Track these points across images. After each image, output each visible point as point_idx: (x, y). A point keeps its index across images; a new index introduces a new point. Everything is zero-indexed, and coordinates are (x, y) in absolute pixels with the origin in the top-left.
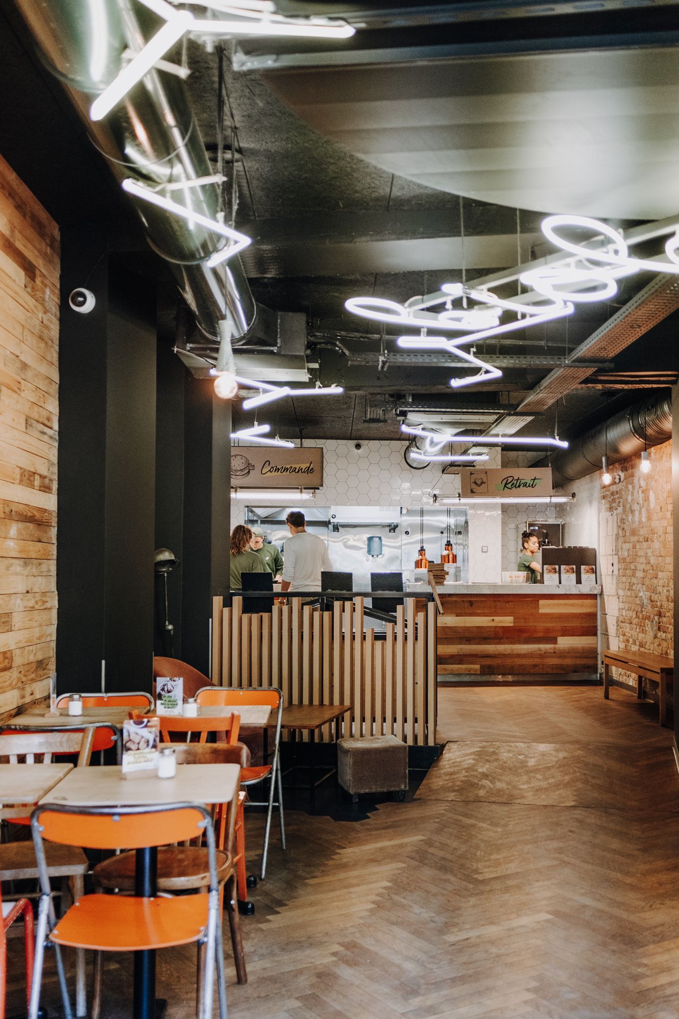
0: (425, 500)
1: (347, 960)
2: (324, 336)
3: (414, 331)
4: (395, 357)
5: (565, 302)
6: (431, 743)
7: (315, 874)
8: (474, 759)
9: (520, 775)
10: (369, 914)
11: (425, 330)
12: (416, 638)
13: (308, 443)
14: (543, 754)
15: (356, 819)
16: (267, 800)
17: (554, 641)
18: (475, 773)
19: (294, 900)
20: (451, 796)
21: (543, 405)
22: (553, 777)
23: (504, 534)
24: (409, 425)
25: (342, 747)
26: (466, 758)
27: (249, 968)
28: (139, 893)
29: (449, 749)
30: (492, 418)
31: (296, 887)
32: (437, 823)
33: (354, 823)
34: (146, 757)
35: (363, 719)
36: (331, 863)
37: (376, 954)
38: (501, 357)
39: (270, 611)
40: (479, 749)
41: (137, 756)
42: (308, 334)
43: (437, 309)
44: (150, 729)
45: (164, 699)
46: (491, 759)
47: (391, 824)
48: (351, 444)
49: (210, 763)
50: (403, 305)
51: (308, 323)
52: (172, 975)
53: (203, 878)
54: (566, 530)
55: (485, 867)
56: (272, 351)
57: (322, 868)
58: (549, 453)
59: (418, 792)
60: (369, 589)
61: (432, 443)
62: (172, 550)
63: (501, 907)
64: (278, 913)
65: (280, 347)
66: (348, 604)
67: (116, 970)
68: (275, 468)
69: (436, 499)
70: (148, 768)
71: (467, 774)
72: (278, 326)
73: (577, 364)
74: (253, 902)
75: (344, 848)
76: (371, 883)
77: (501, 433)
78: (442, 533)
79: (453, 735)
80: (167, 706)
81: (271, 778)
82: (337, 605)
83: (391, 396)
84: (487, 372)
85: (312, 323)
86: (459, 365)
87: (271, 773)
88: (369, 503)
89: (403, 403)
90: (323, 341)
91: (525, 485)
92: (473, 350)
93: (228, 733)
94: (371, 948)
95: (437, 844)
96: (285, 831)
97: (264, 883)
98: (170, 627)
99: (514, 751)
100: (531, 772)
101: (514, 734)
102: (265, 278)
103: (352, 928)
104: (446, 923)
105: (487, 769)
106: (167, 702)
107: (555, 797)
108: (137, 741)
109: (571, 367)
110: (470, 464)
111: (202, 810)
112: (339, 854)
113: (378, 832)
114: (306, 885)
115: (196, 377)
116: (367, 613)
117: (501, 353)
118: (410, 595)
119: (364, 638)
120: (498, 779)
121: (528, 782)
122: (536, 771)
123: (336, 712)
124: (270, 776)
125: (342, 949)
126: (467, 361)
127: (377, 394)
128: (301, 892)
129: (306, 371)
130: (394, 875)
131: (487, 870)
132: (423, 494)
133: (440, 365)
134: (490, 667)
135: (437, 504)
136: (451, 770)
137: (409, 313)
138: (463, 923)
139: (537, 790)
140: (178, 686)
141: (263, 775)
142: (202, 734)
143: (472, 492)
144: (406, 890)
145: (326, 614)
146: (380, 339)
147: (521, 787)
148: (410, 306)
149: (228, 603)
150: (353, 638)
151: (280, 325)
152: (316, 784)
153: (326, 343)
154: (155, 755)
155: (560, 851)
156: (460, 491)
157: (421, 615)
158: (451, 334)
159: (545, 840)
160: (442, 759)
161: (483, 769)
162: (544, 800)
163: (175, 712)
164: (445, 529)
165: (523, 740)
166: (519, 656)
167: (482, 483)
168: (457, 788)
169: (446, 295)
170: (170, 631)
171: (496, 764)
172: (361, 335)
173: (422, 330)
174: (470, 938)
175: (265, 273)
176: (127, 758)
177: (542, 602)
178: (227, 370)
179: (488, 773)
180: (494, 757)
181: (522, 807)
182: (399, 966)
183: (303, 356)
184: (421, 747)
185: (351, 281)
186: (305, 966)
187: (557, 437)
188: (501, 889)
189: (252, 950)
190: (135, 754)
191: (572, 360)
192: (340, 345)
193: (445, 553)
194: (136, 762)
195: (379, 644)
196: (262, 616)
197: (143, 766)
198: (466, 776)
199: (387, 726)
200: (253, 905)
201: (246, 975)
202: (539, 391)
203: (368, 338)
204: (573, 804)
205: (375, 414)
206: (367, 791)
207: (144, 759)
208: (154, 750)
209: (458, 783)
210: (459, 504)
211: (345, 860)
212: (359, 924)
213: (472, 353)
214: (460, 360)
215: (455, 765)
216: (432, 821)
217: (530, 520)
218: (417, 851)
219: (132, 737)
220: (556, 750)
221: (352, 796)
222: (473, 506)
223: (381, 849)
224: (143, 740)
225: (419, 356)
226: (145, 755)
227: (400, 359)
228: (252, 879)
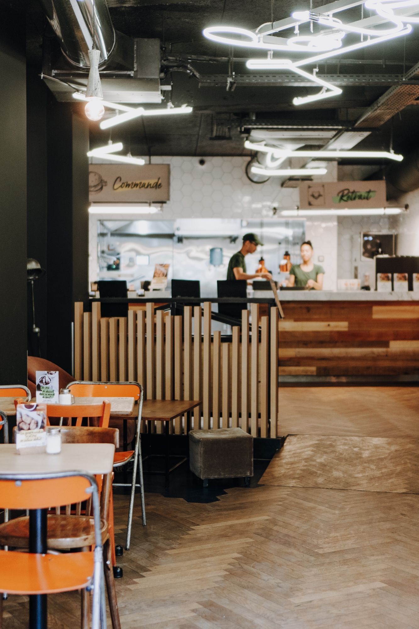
0: (264, 212)
1: (206, 616)
2: (176, 60)
3: (262, 54)
4: (242, 78)
5: (405, 24)
6: (273, 436)
7: (173, 546)
8: (312, 451)
9: (355, 465)
10: (223, 579)
11: (272, 52)
12: (259, 340)
13: (156, 160)
14: (377, 447)
15: (207, 501)
16: (131, 482)
17: (386, 345)
18: (314, 463)
19: (156, 567)
20: (292, 483)
21: (380, 121)
22: (386, 467)
23: (339, 244)
24: (252, 142)
25: (193, 438)
26: (306, 450)
27: (122, 620)
28: (32, 550)
29: (290, 442)
30: (331, 134)
31: (157, 556)
32: (280, 505)
33: (206, 504)
34: (35, 436)
35: (211, 415)
36: (186, 537)
37: (231, 611)
38: (341, 75)
39: (125, 315)
40: (317, 442)
41: (28, 435)
42: (162, 58)
43: (285, 34)
44: (38, 412)
45: (43, 390)
46: (328, 451)
47: (238, 505)
48: (196, 160)
49: (87, 442)
50: (254, 32)
51: (161, 48)
52: (57, 624)
53: (85, 539)
54: (399, 240)
55: (324, 543)
56: (129, 75)
57: (178, 541)
58: (383, 167)
59: (261, 479)
60: (216, 296)
61: (273, 159)
62: (38, 260)
63: (340, 576)
64: (143, 577)
65: (137, 71)
66: (197, 309)
67: (10, 618)
68: (126, 184)
69: (276, 212)
70: (38, 445)
71: (306, 464)
72: (135, 52)
73: (413, 81)
74: (121, 567)
75: (198, 525)
76: (223, 554)
77: (339, 148)
78: (280, 243)
79: (293, 429)
80: (45, 396)
81: (133, 462)
82: (187, 309)
83: (236, 114)
84: (328, 90)
85: (165, 48)
86: (302, 84)
87: (133, 457)
88: (213, 215)
89: (248, 121)
90: (175, 64)
91: (360, 197)
92: (316, 70)
93: (100, 419)
94: (227, 607)
95: (281, 523)
96: (146, 509)
97: (129, 552)
98: (37, 330)
99: (349, 444)
100: (365, 463)
101: (350, 429)
102: (123, 7)
103: (209, 590)
104: (291, 588)
105: (324, 460)
106: (45, 393)
107: (387, 485)
108: (28, 422)
109: (408, 84)
110: (308, 178)
111: (89, 478)
112: (193, 529)
113: (227, 513)
114: (166, 555)
115: (59, 100)
116: (214, 317)
117: (341, 72)
118: (254, 300)
119: (211, 340)
120: (335, 469)
121: (363, 471)
122: (370, 461)
123: (186, 406)
124: (132, 460)
125: (201, 606)
126: (309, 81)
127: (223, 113)
128: (162, 560)
129: (160, 92)
130: (243, 548)
131: (327, 545)
132: (264, 207)
133: (284, 85)
134: (325, 369)
135: (276, 216)
136: (292, 460)
137: (259, 38)
138: (306, 588)
139: (371, 479)
140: (54, 378)
141: (127, 459)
142: (77, 420)
143: (310, 204)
144: (255, 561)
145: (177, 318)
146: (228, 61)
147: (357, 475)
148: (260, 32)
149: (88, 308)
150: (202, 340)
151: (137, 50)
152: (171, 470)
153: (178, 67)
154: (43, 434)
155: (393, 530)
156: (298, 204)
157: (264, 319)
158: (295, 56)
159: (379, 522)
160: (283, 450)
161: (321, 459)
162: (376, 487)
163: (54, 401)
164: (283, 240)
165: (358, 434)
166: (353, 359)
167: (320, 195)
168: (297, 476)
169: (296, 21)
170: (37, 333)
171: (333, 455)
172: (210, 58)
173: (269, 53)
174: (313, 601)
175: (124, 2)
176: (20, 436)
177: (375, 308)
178: (96, 96)
179: (326, 463)
180: (331, 449)
181: (358, 493)
182: (251, 622)
183: (157, 79)
184: (263, 439)
185: (202, 7)
186: (170, 619)
187: (392, 151)
188: (339, 561)
189: (123, 606)
190: (26, 433)
191: (409, 78)
192: (191, 68)
193: (284, 262)
194: (28, 440)
195: (225, 345)
196: (118, 321)
197: (33, 443)
198: (306, 466)
199: (233, 420)
200: (121, 570)
201: (119, 625)
202: (376, 108)
203: (217, 61)
204: (404, 491)
205: (221, 132)
206: (216, 477)
207: (34, 438)
208: (42, 430)
209: (298, 472)
210: (298, 216)
211: (199, 535)
212: (215, 587)
213: (314, 73)
214: (302, 79)
215: (295, 455)
216: (276, 503)
217: (364, 230)
218: (263, 529)
219: (24, 419)
220: (389, 444)
221: (202, 481)
222: (310, 218)
223: (231, 526)
224: (33, 421)
225: (264, 77)
226: (35, 434)
227: (247, 80)
228: (119, 548)
